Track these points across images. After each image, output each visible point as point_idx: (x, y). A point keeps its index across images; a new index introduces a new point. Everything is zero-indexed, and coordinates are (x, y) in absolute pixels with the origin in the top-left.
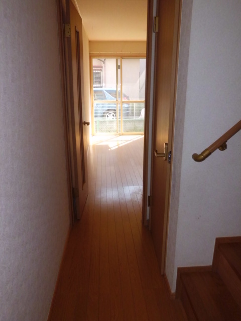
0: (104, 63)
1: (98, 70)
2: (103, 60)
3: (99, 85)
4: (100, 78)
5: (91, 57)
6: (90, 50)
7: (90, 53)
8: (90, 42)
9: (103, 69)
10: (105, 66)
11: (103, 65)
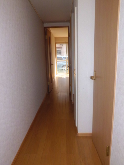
0: (63, 45)
1: (60, 49)
2: (62, 44)
3: (61, 55)
4: (61, 52)
5: (56, 43)
6: (55, 41)
7: (55, 42)
8: (55, 38)
9: (62, 48)
10: (63, 47)
11: (62, 47)
